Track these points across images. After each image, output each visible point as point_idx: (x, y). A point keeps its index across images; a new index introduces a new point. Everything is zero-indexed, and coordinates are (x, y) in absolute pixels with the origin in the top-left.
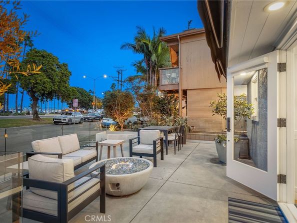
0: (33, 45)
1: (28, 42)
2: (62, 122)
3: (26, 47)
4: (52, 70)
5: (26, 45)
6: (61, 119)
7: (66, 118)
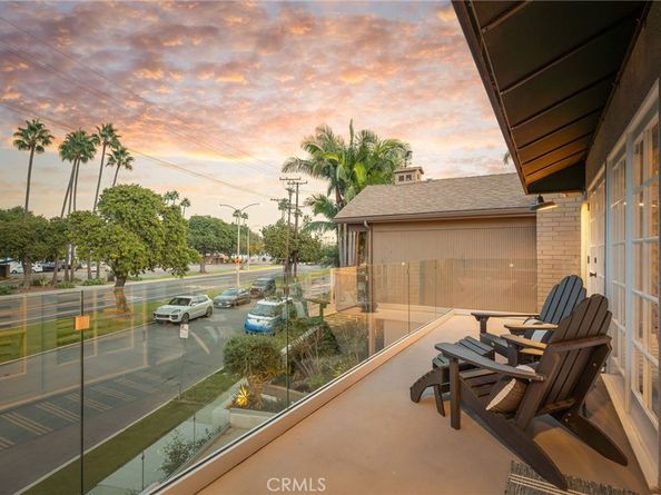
0: (119, 143)
1: (110, 139)
2: (169, 322)
3: (107, 148)
4: (151, 225)
5: (106, 144)
6: (168, 316)
7: (178, 314)
